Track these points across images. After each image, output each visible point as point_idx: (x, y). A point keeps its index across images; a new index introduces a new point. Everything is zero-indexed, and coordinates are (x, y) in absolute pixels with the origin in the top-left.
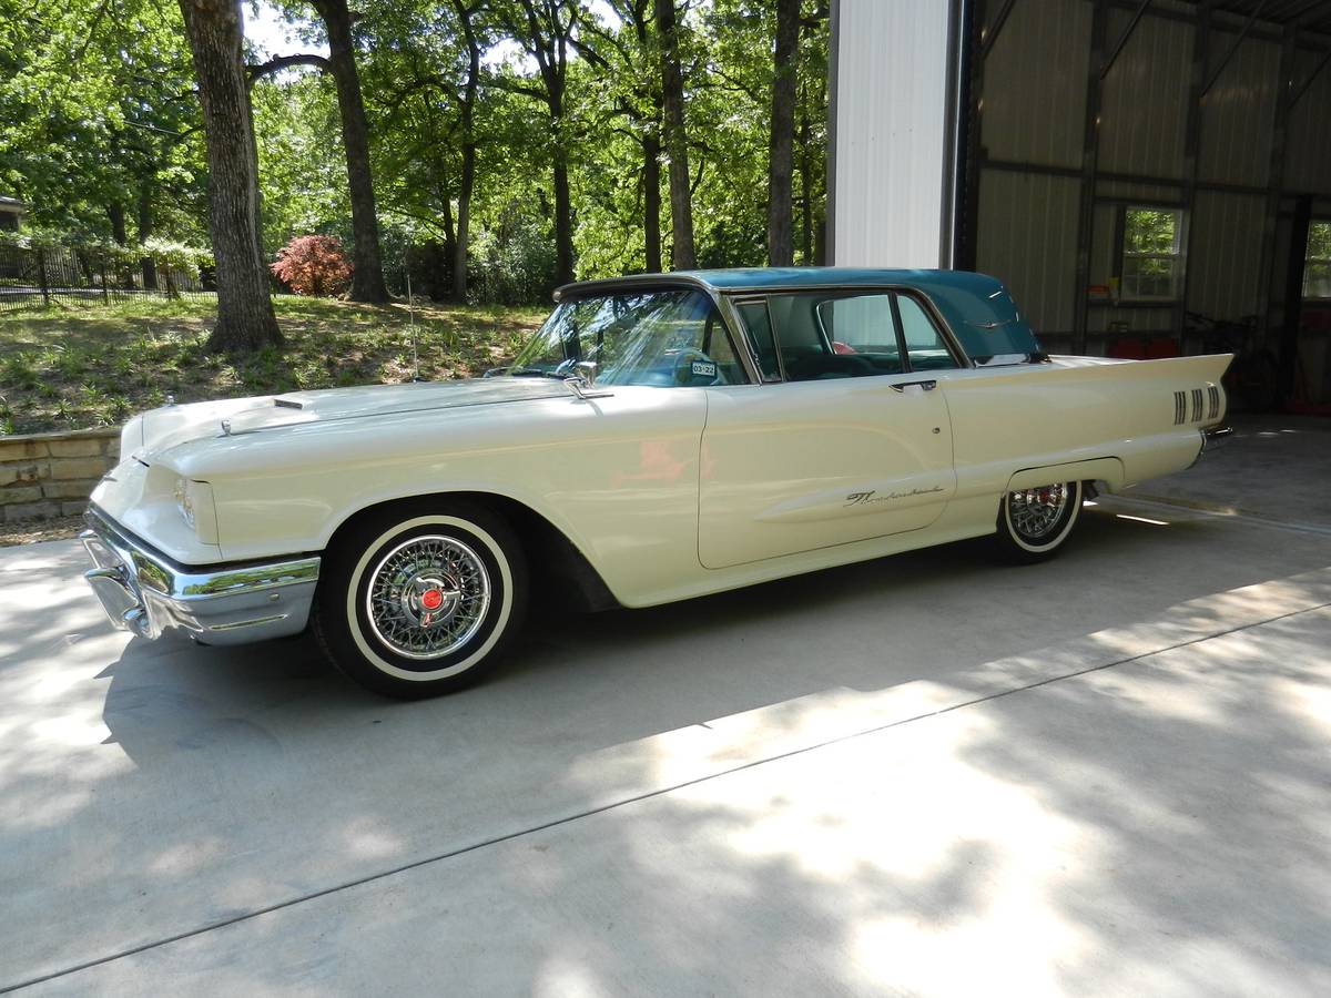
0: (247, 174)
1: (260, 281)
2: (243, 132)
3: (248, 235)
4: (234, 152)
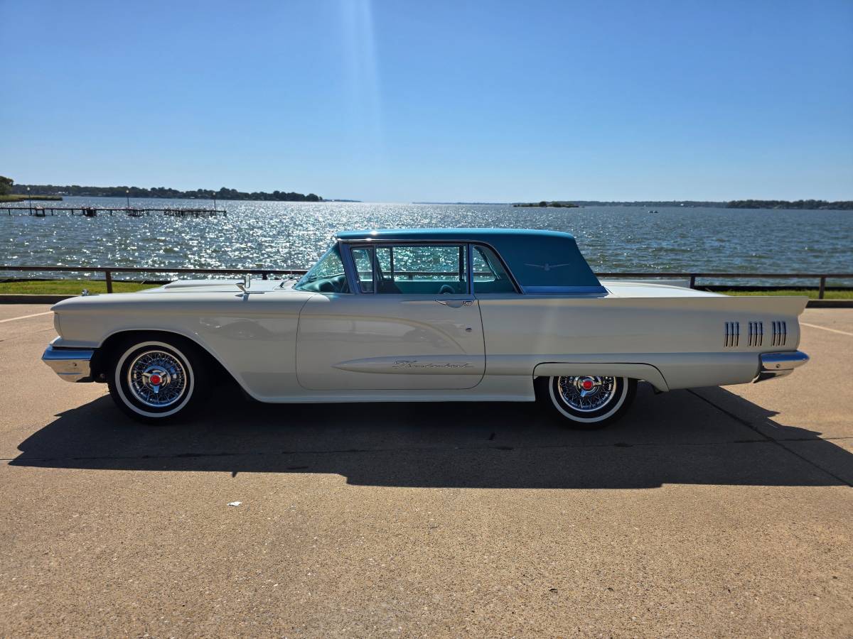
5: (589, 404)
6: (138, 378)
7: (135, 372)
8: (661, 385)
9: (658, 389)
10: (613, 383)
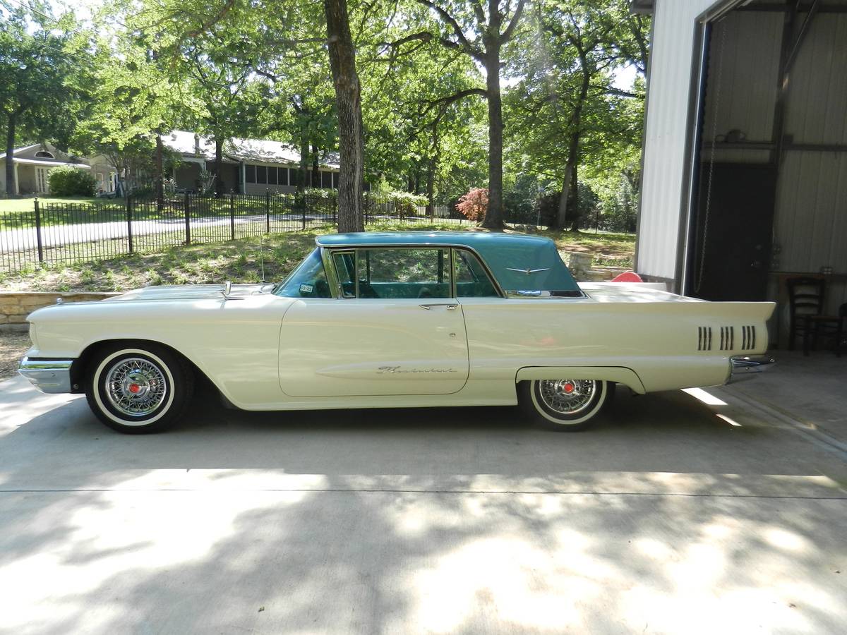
0: (356, 165)
1: (357, 220)
2: (355, 143)
3: (353, 196)
4: (349, 154)
5: (568, 406)
6: (116, 389)
7: (113, 383)
8: (638, 389)
9: (635, 392)
10: (592, 387)
